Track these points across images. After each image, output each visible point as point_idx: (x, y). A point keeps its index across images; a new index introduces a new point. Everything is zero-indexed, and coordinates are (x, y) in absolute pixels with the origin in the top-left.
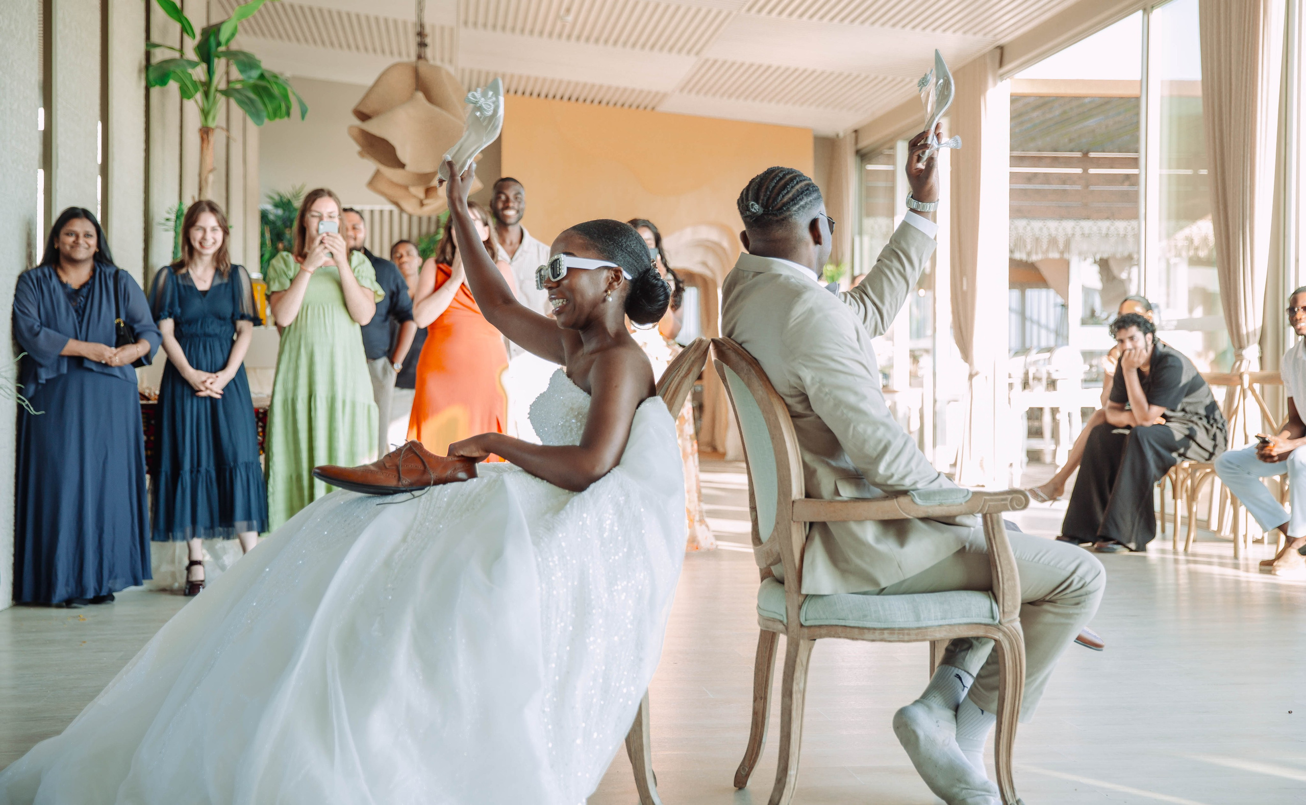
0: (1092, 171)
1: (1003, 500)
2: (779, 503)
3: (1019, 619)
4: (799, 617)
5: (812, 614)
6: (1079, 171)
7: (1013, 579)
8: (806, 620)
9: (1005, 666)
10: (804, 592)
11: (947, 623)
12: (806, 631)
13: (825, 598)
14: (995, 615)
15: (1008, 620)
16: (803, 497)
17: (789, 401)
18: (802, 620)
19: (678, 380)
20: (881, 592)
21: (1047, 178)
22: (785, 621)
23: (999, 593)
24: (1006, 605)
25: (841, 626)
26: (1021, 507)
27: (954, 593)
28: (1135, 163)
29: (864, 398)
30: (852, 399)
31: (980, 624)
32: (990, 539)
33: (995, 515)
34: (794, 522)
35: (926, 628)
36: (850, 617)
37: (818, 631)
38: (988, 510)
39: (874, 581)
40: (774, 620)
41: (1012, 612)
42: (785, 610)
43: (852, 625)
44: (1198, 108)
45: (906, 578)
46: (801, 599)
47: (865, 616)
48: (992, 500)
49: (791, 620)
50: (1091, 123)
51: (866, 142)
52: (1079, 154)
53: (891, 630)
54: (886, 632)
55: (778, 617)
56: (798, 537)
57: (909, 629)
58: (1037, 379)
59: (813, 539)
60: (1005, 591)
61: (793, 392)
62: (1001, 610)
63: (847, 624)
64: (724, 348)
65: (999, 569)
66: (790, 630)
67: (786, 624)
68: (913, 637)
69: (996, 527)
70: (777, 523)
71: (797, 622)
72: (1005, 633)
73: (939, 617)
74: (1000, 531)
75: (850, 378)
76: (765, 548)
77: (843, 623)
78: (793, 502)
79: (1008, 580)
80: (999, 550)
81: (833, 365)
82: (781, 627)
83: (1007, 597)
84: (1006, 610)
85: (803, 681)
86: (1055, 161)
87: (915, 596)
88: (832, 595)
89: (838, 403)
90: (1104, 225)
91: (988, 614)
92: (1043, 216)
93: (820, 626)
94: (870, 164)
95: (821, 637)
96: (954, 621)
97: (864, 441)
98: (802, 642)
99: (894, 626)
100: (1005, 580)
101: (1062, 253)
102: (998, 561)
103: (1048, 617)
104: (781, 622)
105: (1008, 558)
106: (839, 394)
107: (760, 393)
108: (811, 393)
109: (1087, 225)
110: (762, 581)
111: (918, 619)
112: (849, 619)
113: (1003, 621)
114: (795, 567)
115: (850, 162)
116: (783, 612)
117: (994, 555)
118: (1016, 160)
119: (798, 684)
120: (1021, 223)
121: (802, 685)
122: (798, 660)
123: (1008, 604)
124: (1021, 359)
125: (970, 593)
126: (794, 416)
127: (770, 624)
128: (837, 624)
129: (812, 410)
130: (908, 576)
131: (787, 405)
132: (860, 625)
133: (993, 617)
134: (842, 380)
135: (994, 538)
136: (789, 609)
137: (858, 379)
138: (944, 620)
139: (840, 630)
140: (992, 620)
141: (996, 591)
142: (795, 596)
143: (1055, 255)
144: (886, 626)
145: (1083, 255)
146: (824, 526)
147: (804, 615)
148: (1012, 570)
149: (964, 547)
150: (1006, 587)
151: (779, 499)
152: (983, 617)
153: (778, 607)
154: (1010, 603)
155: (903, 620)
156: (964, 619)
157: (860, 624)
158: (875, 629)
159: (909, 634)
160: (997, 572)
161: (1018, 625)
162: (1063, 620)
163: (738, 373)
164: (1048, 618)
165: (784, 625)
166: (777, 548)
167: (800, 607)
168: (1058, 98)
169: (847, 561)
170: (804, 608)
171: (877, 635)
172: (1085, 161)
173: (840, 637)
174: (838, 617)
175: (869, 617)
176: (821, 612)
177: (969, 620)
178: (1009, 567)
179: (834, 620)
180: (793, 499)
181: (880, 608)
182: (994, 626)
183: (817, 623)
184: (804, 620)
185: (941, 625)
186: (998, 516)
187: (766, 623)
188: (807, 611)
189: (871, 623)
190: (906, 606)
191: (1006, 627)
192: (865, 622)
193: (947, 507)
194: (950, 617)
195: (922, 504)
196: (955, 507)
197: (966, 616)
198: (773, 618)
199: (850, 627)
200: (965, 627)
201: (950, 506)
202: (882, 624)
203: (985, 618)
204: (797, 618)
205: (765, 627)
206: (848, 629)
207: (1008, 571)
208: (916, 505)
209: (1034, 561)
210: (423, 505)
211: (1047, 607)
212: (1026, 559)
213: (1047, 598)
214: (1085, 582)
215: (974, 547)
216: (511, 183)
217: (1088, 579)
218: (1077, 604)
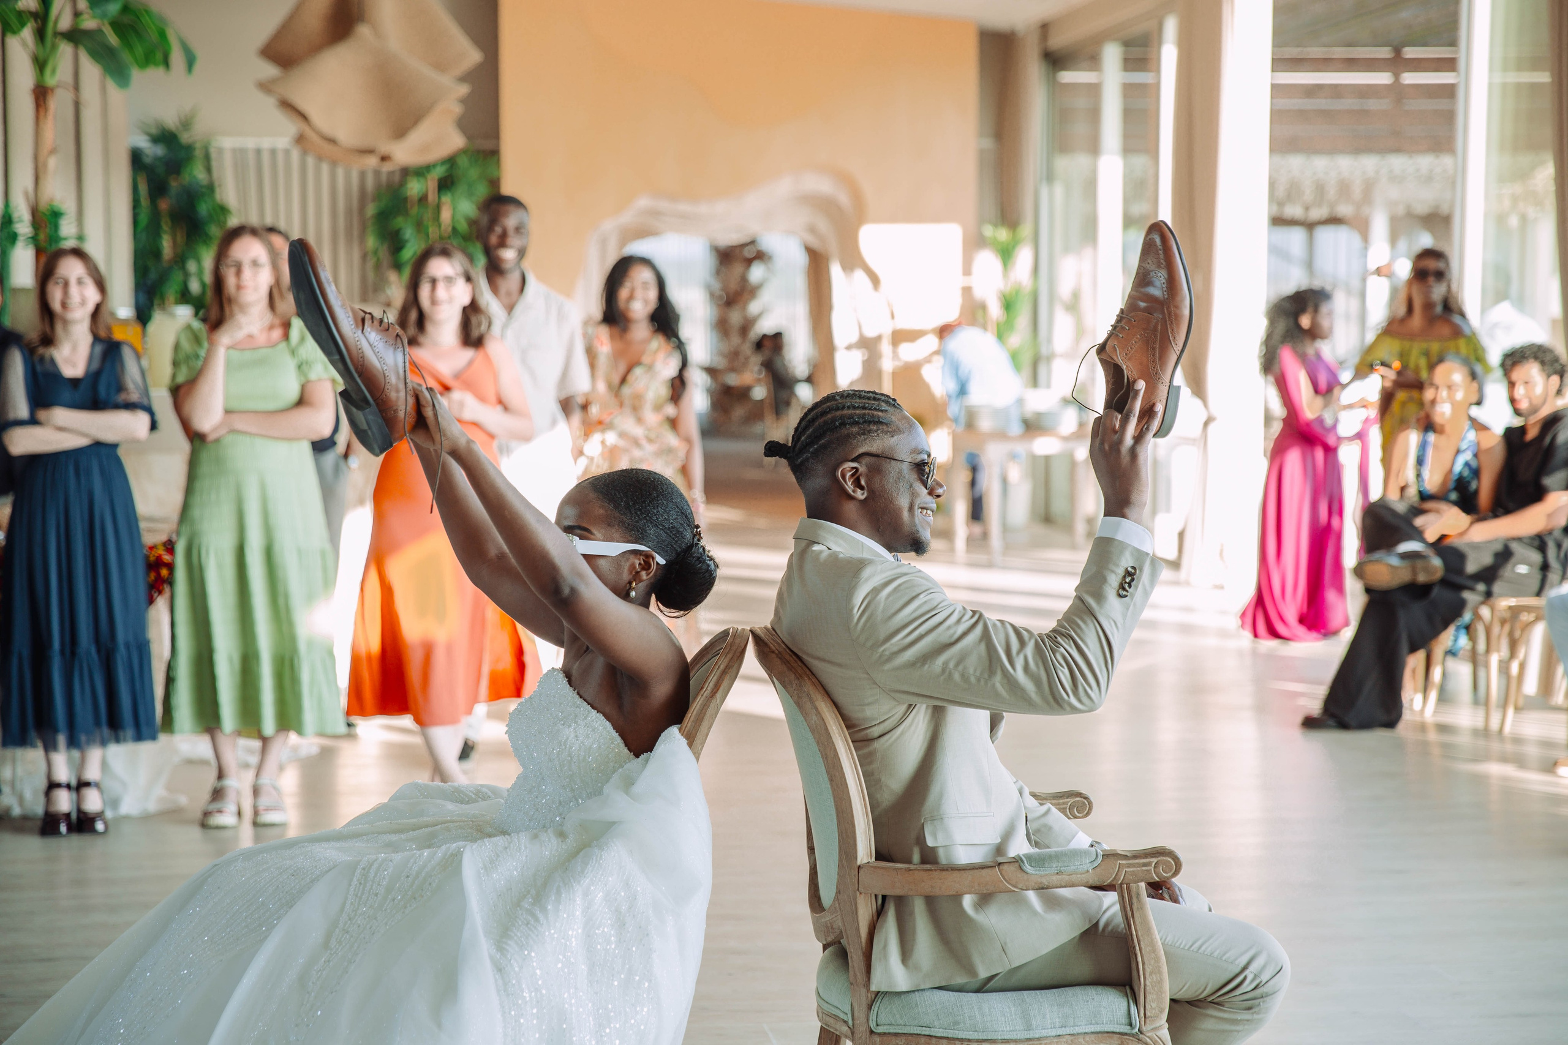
1: (1145, 865)
2: (841, 866)
3: (1167, 1025)
4: (868, 1020)
5: (885, 1018)
7: (1159, 971)
8: (877, 1025)
10: (874, 988)
12: (877, 1039)
13: (900, 996)
14: (1134, 1022)
15: (1152, 1027)
18: (873, 1025)
20: (981, 987)
22: (850, 1022)
23: (1139, 988)
24: (1148, 1007)
25: (925, 1035)
26: (1170, 875)
27: (1077, 989)
31: (1113, 1033)
32: (1127, 918)
33: (1133, 886)
34: (861, 893)
35: (1039, 1039)
36: (936, 1024)
37: (894, 1041)
38: (1124, 879)
39: (969, 970)
40: (836, 1017)
41: (1157, 1017)
42: (850, 1008)
43: (939, 1035)
45: (1013, 967)
47: (956, 1023)
48: (1129, 866)
49: (857, 1022)
53: (992, 1042)
54: (984, 1044)
55: (842, 1016)
56: (865, 911)
57: (1015, 1041)
59: (886, 915)
60: (1148, 988)
62: (1142, 1014)
63: (932, 1034)
65: (1139, 959)
66: (857, 1035)
67: (851, 1026)
69: (1135, 900)
70: (838, 892)
71: (866, 1026)
72: (1147, 1044)
73: (1057, 1024)
76: (826, 915)
77: (927, 1032)
78: (859, 867)
79: (1151, 974)
80: (1139, 933)
82: (845, 1029)
83: (1149, 997)
84: (1148, 1014)
87: (1025, 993)
88: (910, 992)
91: (1124, 1020)
93: (896, 1034)
96: (1077, 1030)
99: (996, 1038)
100: (1147, 974)
102: (1137, 948)
103: (1209, 1021)
104: (845, 1022)
105: (1152, 943)
110: (824, 951)
111: (1029, 1029)
112: (934, 1027)
113: (1144, 1028)
114: (862, 947)
116: (848, 1009)
117: (1132, 940)
123: (1152, 1005)
125: (1100, 989)
127: (831, 1021)
128: (919, 1032)
130: (1016, 963)
132: (950, 1036)
133: (1130, 1024)
135: (1133, 917)
136: (856, 1007)
138: (1063, 1028)
139: (923, 1040)
140: (1129, 1027)
141: (1136, 988)
142: (864, 991)
144: (985, 1038)
147: (875, 1018)
148: (1157, 960)
149: (1097, 924)
150: (1148, 983)
151: (840, 860)
152: (1117, 1024)
153: (842, 1003)
154: (1154, 1005)
155: (1008, 1029)
156: (1092, 1026)
157: (950, 1034)
158: (969, 1040)
160: (1137, 963)
161: (1165, 1033)
162: (1227, 1027)
163: (784, 687)
164: (1208, 1024)
165: (849, 1027)
166: (839, 923)
167: (870, 1007)
170: (875, 1008)
174: (920, 1024)
175: (962, 1025)
176: (898, 1016)
177: (1098, 1028)
178: (1153, 956)
179: (915, 1028)
180: (859, 862)
181: (977, 1013)
182: (1133, 1035)
183: (892, 1030)
184: (875, 1024)
185: (1059, 1036)
186: (1138, 885)
187: (828, 1019)
188: (879, 1013)
189: (965, 1033)
190: (1013, 1009)
191: (1149, 1037)
192: (957, 1032)
193: (1069, 875)
194: (1072, 1024)
195: (1033, 872)
196: (1079, 876)
197: (1093, 1022)
198: (835, 1015)
199: (936, 1037)
200: (1093, 1036)
201: (1072, 875)
202: (980, 1034)
203: (1120, 1025)
204: (866, 1020)
205: (826, 1025)
206: (934, 1039)
207: (1152, 962)
208: (1026, 876)
209: (1191, 949)
210: (355, 890)
211: (1211, 1012)
212: (1181, 947)
213: (1210, 999)
214: (1261, 982)
215: (1110, 928)
216: (511, 208)
217: (1264, 977)
218: (1249, 1008)
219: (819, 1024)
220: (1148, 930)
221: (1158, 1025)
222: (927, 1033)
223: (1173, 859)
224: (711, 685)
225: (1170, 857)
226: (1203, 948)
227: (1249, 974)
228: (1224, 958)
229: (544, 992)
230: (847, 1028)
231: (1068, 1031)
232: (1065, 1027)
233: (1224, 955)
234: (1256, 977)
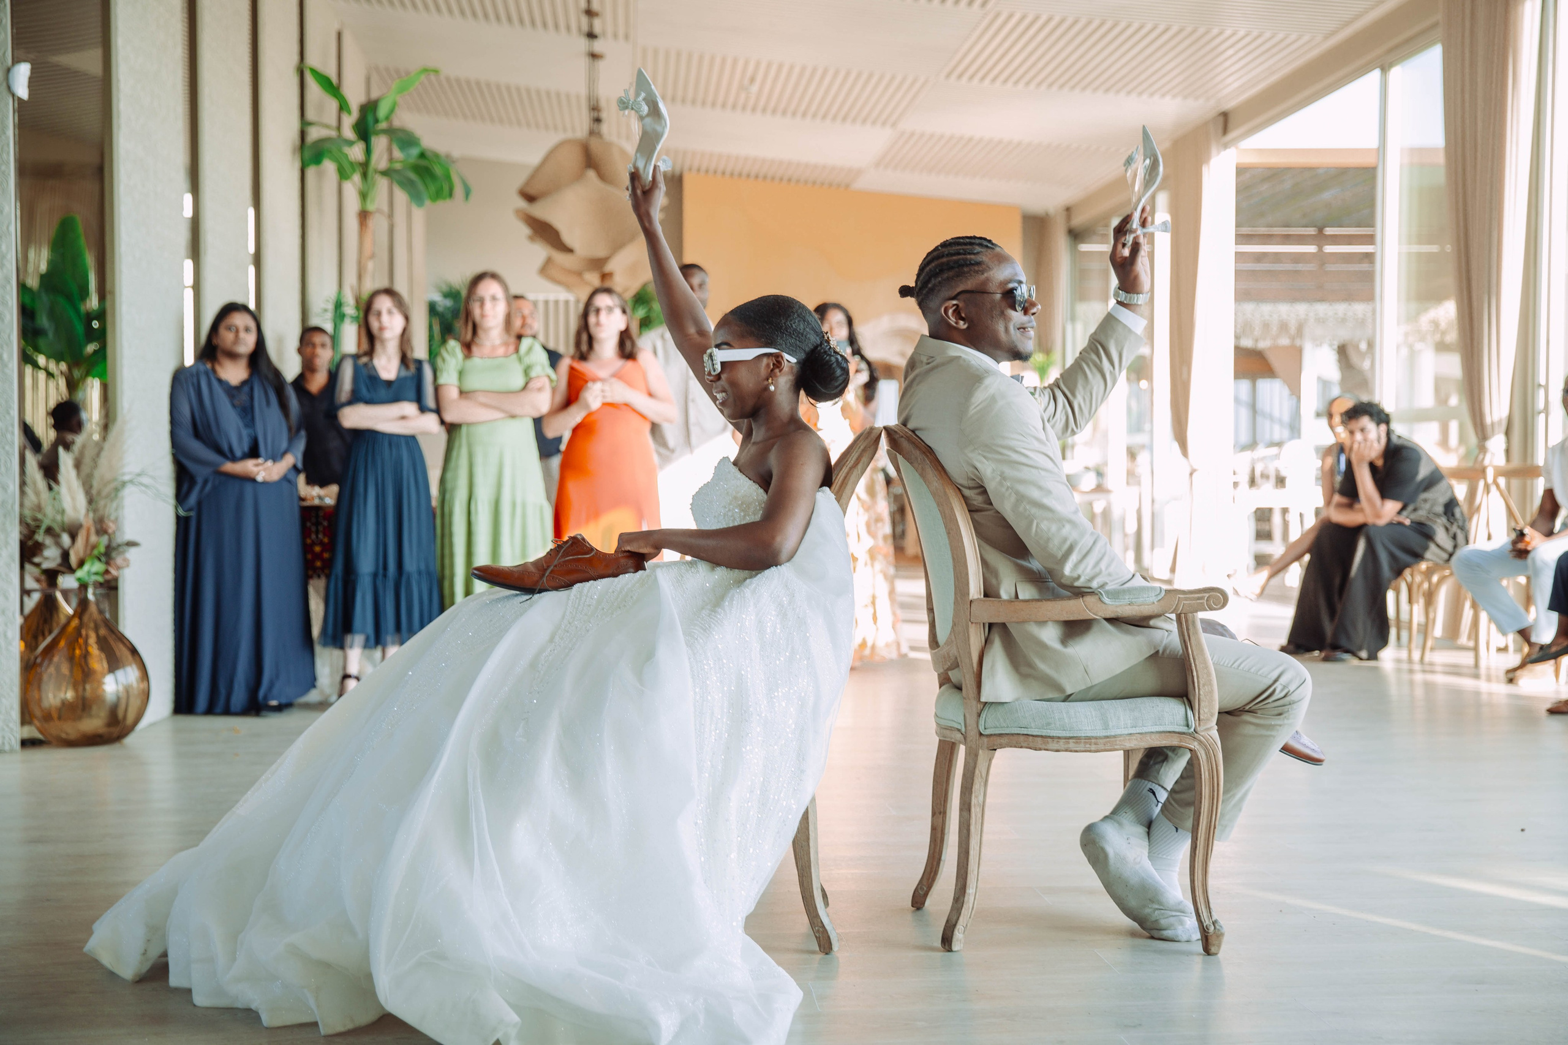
0: (1329, 249)
1: (1199, 599)
2: (956, 602)
3: (1216, 727)
4: (978, 726)
5: (991, 723)
6: (1312, 249)
7: (1210, 684)
8: (986, 729)
9: (1201, 778)
10: (983, 699)
11: (1138, 731)
12: (985, 740)
13: (1005, 705)
14: (1190, 723)
15: (1204, 728)
16: (982, 596)
17: (967, 492)
19: (846, 471)
20: (1067, 698)
21: (1277, 257)
22: (963, 730)
23: (1194, 699)
24: (1201, 711)
25: (1023, 734)
26: (1219, 606)
27: (1145, 699)
28: (1370, 239)
29: (1049, 492)
30: (1035, 494)
31: (1174, 732)
32: (1185, 641)
33: (1190, 615)
34: (972, 623)
35: (1115, 737)
36: (1033, 725)
37: (999, 740)
38: (1182, 609)
39: (1059, 688)
40: (951, 729)
41: (1208, 720)
42: (963, 718)
43: (1035, 734)
44: (1440, 177)
45: (1093, 684)
46: (980, 706)
47: (1049, 724)
48: (1186, 599)
49: (969, 728)
50: (1327, 195)
51: (1078, 221)
52: (1312, 231)
53: (1077, 739)
54: (1071, 741)
55: (956, 726)
56: (976, 639)
57: (1096, 738)
58: (1265, 476)
59: (992, 643)
60: (1201, 697)
61: (971, 483)
62: (1197, 718)
63: (1029, 733)
64: (896, 437)
65: (1195, 674)
66: (968, 740)
67: (964, 733)
68: (1101, 747)
69: (1191, 627)
70: (954, 624)
71: (976, 731)
72: (1200, 742)
73: (1129, 725)
74: (1196, 633)
75: (1033, 470)
76: (943, 650)
77: (1025, 731)
78: (971, 601)
79: (1204, 686)
80: (1196, 656)
81: (1015, 457)
82: (959, 736)
83: (1202, 704)
84: (1202, 717)
85: (982, 794)
86: (1287, 239)
87: (1103, 702)
88: (1014, 702)
89: (1021, 498)
90: (1341, 308)
91: (1183, 722)
92: (1276, 299)
93: (1000, 735)
94: (1083, 242)
95: (1002, 747)
96: (1145, 730)
97: (1048, 540)
98: (980, 752)
99: (1080, 735)
100: (1201, 685)
101: (1293, 339)
102: (1193, 665)
103: (1248, 727)
104: (959, 730)
105: (1205, 662)
106: (1021, 488)
107: (935, 484)
108: (991, 487)
109: (1321, 308)
110: (940, 688)
111: (1106, 727)
112: (1032, 727)
113: (1198, 729)
114: (974, 671)
115: (1061, 243)
116: (961, 720)
118: (1242, 238)
119: (976, 797)
120: (1249, 307)
121: (981, 798)
122: (977, 772)
123: (1205, 710)
124: (1248, 455)
125: (1163, 699)
126: (972, 510)
127: (948, 732)
128: (1019, 732)
129: (991, 504)
130: (1096, 682)
131: (963, 496)
132: (1044, 734)
133: (1188, 726)
134: (1025, 473)
135: (1189, 640)
136: (968, 716)
137: (1043, 473)
138: (1134, 728)
139: (1022, 738)
140: (1186, 728)
141: (1191, 698)
142: (974, 703)
143: (1284, 341)
144: (1072, 735)
145: (1318, 342)
146: (1003, 626)
147: (983, 722)
148: (1209, 674)
149: (1157, 652)
150: (1201, 693)
151: (956, 598)
152: (1177, 725)
153: (956, 715)
154: (1206, 710)
155: (1090, 728)
156: (1156, 727)
157: (1044, 733)
158: (1059, 738)
159: (1096, 744)
160: (1193, 676)
161: (1215, 733)
162: (1264, 731)
163: (911, 463)
164: (1248, 730)
165: (962, 734)
166: (954, 651)
167: (979, 715)
168: (1287, 170)
169: (1030, 665)
170: (983, 715)
171: (1062, 744)
172: (1320, 238)
173: (1021, 747)
174: (1019, 726)
175: (1053, 725)
176: (1001, 720)
177: (1162, 729)
178: (1205, 671)
179: (1016, 729)
180: (971, 598)
181: (1065, 716)
182: (1190, 734)
183: (997, 732)
184: (983, 728)
185: (1131, 734)
186: (1194, 615)
187: (945, 731)
188: (987, 719)
189: (1055, 731)
190: (1093, 713)
191: (1202, 736)
192: (1049, 731)
193: (1138, 606)
194: (1141, 725)
195: (1110, 603)
196: (1146, 606)
197: (1158, 723)
198: (951, 727)
199: (1033, 736)
200: (1158, 735)
201: (1141, 605)
202: (1067, 732)
203: (1180, 726)
204: (976, 726)
205: (943, 737)
206: (1031, 738)
207: (1205, 676)
208: (1103, 605)
209: (1233, 667)
210: (572, 603)
211: (1247, 717)
212: (1225, 665)
213: (1247, 708)
214: (1289, 691)
215: (1168, 652)
216: (696, 271)
217: (1292, 688)
218: (1280, 714)
219: (937, 739)
220: (1202, 650)
221: (1209, 726)
222: (1025, 733)
223: (1222, 595)
224: (854, 459)
225: (1219, 593)
226: (1242, 666)
227: (1278, 686)
228: (1259, 673)
229: (725, 661)
230: (961, 735)
231: (1138, 730)
232: (1135, 727)
233: (1259, 671)
234: (1284, 687)
